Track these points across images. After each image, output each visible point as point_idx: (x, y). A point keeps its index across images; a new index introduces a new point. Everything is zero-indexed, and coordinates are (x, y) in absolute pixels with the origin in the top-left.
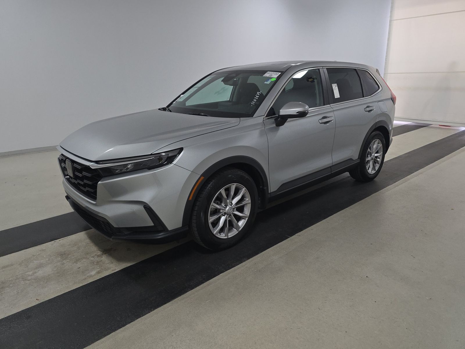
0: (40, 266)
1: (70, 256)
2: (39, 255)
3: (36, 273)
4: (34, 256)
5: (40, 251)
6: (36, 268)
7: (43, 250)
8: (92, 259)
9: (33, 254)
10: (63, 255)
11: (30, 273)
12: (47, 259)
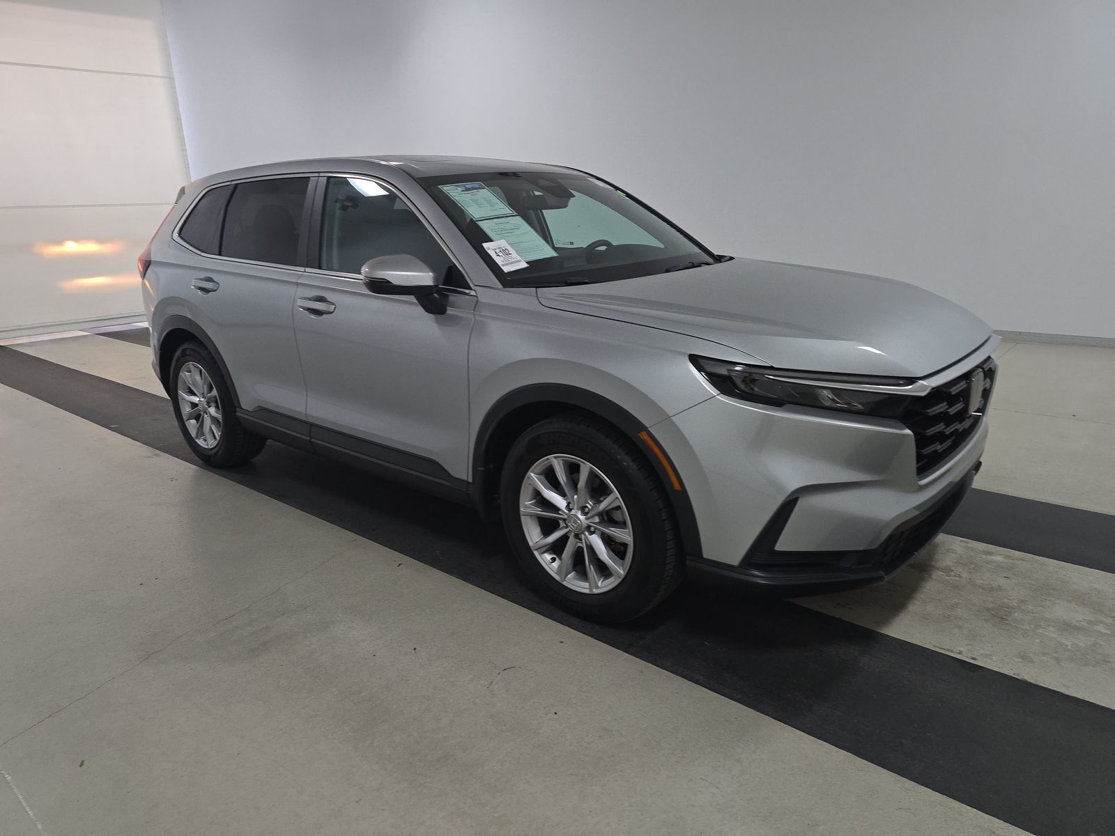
0: (1068, 628)
1: (991, 606)
2: (1044, 654)
3: (1089, 622)
4: (1058, 660)
5: (1032, 661)
6: (1080, 629)
7: (1024, 657)
8: (964, 575)
9: (1057, 665)
10: (1000, 616)
11: (1100, 628)
12: (1040, 631)
